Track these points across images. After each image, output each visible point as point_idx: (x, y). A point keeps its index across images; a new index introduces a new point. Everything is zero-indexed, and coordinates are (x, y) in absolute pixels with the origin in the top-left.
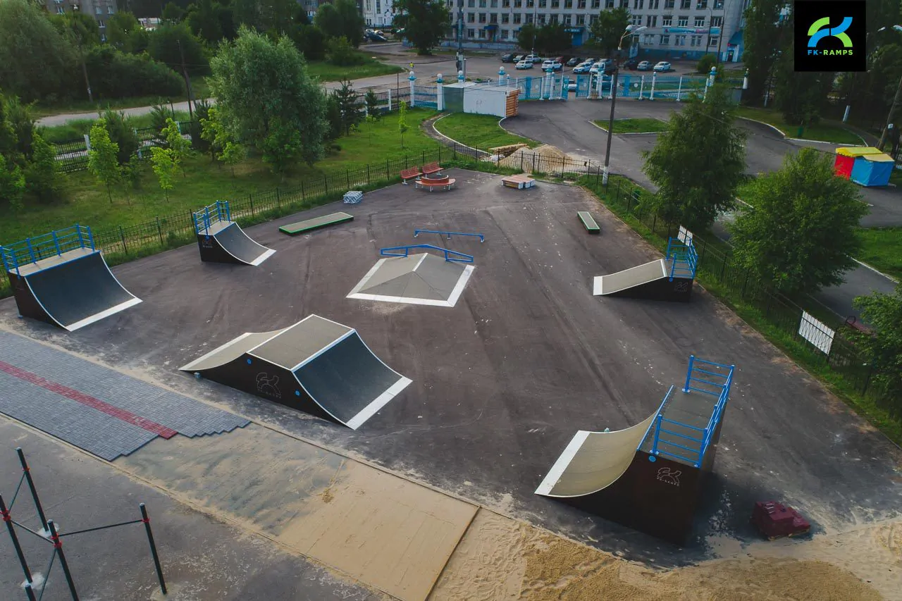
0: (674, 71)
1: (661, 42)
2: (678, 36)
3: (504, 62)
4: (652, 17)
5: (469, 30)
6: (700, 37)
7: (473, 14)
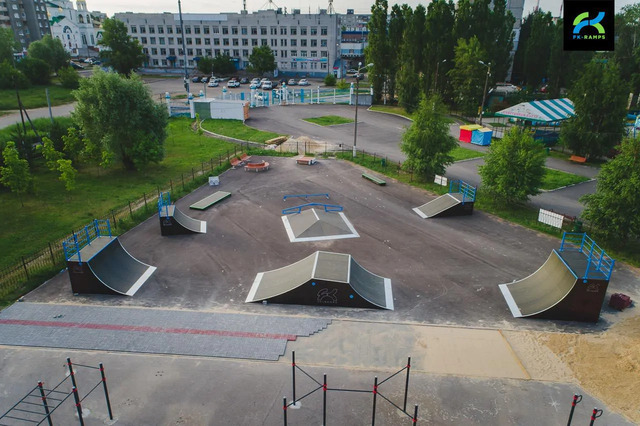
0: (310, 85)
1: (292, 67)
2: (302, 63)
3: (194, 82)
4: (284, 52)
5: (154, 60)
6: (316, 63)
7: (156, 49)
